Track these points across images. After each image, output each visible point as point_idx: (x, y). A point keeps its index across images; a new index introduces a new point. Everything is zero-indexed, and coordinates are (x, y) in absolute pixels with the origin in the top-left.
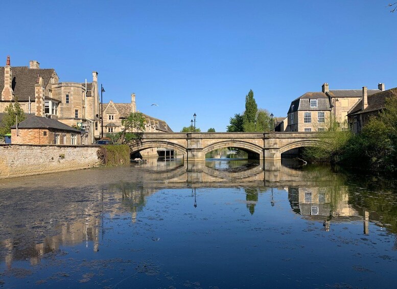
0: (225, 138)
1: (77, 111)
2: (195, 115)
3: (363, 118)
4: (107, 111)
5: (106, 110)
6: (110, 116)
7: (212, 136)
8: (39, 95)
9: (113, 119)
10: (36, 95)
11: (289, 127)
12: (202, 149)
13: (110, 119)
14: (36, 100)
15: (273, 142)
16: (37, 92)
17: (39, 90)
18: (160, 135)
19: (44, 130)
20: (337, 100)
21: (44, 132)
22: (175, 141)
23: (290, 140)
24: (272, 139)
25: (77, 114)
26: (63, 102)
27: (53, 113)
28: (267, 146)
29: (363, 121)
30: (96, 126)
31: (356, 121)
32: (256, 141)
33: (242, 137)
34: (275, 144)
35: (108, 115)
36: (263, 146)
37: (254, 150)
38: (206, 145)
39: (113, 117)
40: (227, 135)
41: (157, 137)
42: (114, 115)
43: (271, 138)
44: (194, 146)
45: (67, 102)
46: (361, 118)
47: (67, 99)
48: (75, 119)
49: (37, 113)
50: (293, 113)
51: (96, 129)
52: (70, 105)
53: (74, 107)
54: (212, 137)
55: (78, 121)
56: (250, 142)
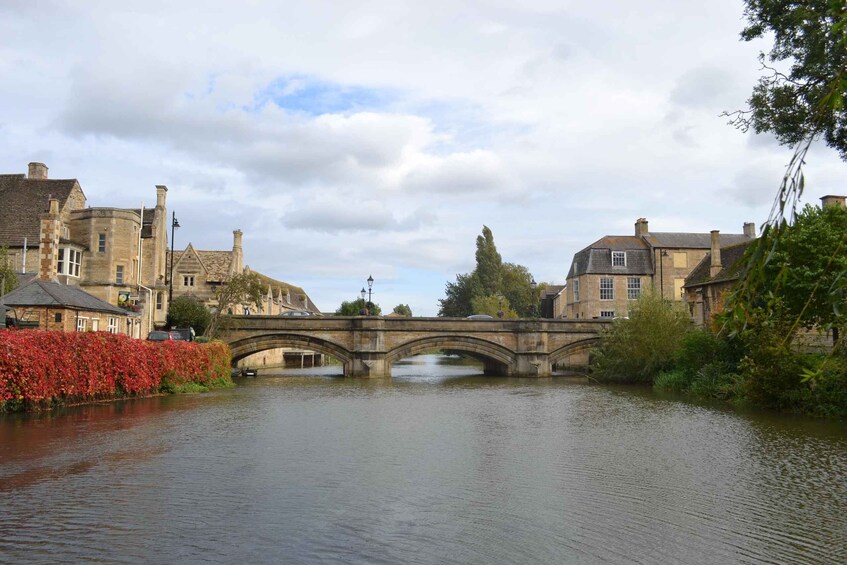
0: (435, 331)
1: (120, 268)
2: (370, 279)
3: (713, 293)
4: (179, 268)
5: (178, 265)
6: (186, 279)
7: (407, 326)
8: (47, 236)
9: (192, 284)
10: (42, 236)
11: (571, 307)
12: (385, 353)
13: (186, 284)
14: (42, 246)
15: (536, 341)
16: (44, 231)
17: (48, 226)
18: (294, 322)
19: (56, 311)
20: (665, 254)
21: (56, 314)
22: (326, 336)
23: (570, 336)
24: (533, 335)
25: (119, 275)
26: (92, 249)
27: (71, 273)
28: (523, 349)
29: (714, 300)
30: (159, 299)
31: (700, 299)
32: (501, 338)
33: (471, 329)
34: (540, 344)
35: (182, 276)
36: (514, 349)
37: (495, 357)
38: (395, 346)
39: (192, 279)
40: (440, 325)
41: (288, 327)
42: (196, 275)
43: (531, 332)
44: (367, 347)
45: (102, 249)
46: (709, 294)
47: (102, 243)
48: (115, 285)
49: (42, 273)
50: (577, 279)
51: (159, 307)
52: (106, 255)
53: (116, 260)
54: (407, 328)
55: (122, 290)
56: (489, 339)
